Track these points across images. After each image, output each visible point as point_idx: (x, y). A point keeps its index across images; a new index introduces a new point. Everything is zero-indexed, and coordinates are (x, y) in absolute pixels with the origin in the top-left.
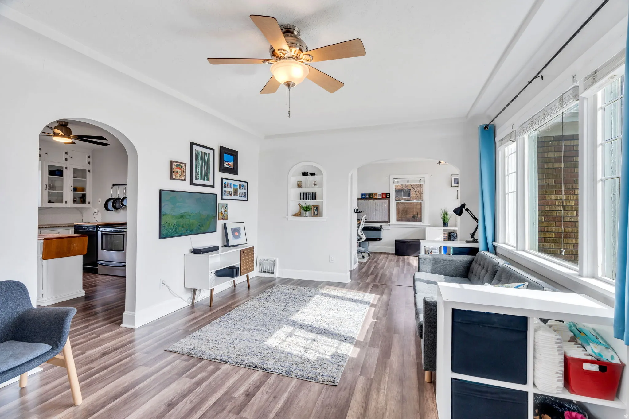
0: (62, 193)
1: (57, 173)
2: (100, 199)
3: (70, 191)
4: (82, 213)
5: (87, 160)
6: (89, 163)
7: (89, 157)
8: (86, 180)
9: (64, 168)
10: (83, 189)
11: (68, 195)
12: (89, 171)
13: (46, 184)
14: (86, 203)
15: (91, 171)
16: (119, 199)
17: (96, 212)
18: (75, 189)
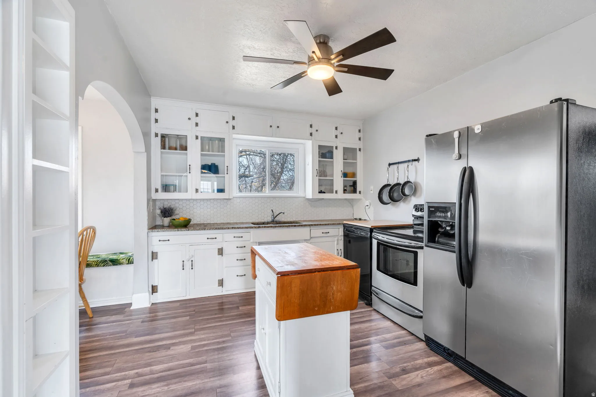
0: (332, 180)
1: (327, 154)
2: (372, 187)
3: (340, 177)
4: (352, 206)
5: (358, 135)
6: (360, 139)
7: (360, 131)
8: (356, 163)
9: (334, 148)
10: (354, 175)
11: (339, 183)
12: (360, 150)
13: (317, 170)
14: (356, 193)
15: (362, 150)
16: (398, 184)
17: (368, 206)
18: (345, 175)
